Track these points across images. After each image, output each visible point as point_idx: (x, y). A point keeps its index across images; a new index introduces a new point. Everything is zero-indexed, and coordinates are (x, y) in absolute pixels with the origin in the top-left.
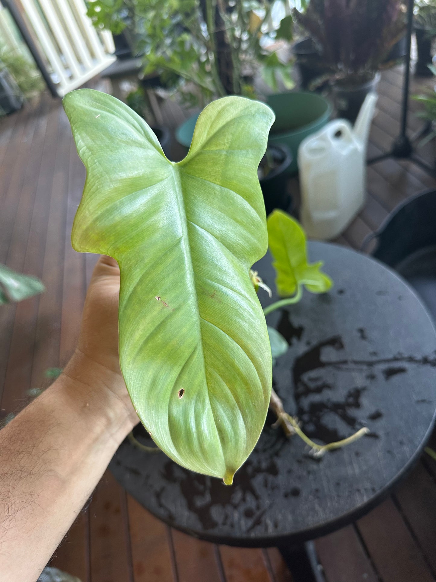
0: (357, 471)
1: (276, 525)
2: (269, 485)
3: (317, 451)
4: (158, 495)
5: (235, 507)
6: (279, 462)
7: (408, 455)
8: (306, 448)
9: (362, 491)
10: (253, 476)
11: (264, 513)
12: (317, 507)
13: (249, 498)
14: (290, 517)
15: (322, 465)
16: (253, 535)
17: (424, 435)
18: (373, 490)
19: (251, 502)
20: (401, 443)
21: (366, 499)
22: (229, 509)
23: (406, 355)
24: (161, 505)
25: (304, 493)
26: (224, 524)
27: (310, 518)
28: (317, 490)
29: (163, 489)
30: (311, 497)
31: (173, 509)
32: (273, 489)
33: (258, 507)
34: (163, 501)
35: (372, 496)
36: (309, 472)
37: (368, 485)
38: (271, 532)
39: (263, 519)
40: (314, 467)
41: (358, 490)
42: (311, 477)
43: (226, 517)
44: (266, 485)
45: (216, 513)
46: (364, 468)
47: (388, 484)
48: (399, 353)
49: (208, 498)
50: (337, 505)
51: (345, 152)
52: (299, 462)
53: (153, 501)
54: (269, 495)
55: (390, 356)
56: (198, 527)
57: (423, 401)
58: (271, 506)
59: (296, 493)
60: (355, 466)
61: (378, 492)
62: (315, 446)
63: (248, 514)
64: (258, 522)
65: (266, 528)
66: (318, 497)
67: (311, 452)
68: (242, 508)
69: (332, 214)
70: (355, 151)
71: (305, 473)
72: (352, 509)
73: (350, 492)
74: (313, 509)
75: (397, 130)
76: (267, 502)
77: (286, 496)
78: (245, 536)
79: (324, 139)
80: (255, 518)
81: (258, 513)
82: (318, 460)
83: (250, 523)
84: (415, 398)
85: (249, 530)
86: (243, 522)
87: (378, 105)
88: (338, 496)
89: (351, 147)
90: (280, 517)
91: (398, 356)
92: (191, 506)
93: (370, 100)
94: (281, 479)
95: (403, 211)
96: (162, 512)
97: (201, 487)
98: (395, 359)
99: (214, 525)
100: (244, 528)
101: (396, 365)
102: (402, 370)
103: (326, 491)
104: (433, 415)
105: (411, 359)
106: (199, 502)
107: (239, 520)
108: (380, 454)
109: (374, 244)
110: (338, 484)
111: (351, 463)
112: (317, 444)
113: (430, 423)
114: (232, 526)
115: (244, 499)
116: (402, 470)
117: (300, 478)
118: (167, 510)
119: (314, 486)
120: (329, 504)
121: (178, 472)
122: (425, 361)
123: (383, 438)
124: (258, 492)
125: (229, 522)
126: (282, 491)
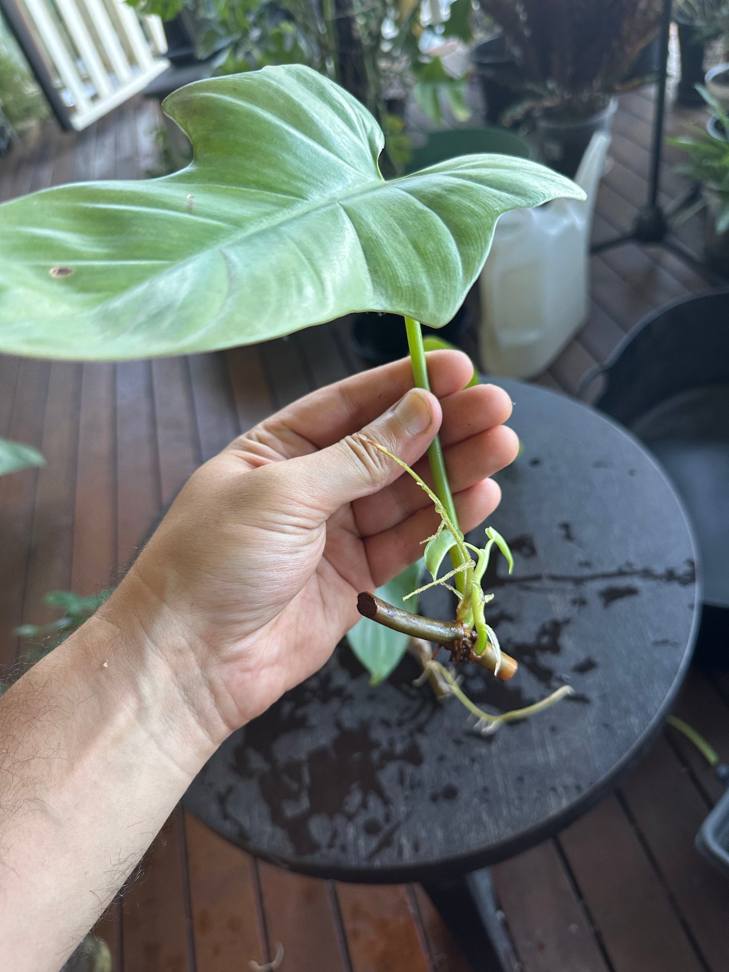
0: (552, 757)
1: (416, 847)
2: (407, 782)
3: (487, 724)
4: (222, 800)
5: (350, 817)
6: (424, 742)
7: (637, 731)
8: (469, 719)
9: (560, 790)
10: (381, 767)
11: (397, 827)
12: (485, 817)
13: (374, 802)
14: (440, 834)
15: (494, 748)
16: (377, 863)
17: (664, 697)
19: (376, 809)
20: (627, 711)
21: (565, 803)
22: (339, 820)
23: (639, 566)
24: (226, 816)
25: (464, 794)
26: (331, 846)
27: (473, 834)
28: (485, 790)
29: (230, 790)
30: (476, 800)
31: (246, 823)
32: (412, 787)
33: (388, 818)
34: (230, 809)
35: (575, 798)
36: (473, 760)
37: (570, 780)
38: (408, 858)
39: (395, 837)
40: (482, 750)
41: (554, 789)
42: (477, 766)
43: (335, 835)
44: (401, 781)
45: (318, 828)
46: (565, 752)
47: (602, 777)
48: (629, 564)
49: (305, 803)
50: (517, 813)
51: (554, 232)
52: (458, 742)
54: (406, 798)
55: (613, 569)
56: (288, 851)
57: (665, 642)
58: (408, 816)
59: (450, 793)
60: (550, 749)
61: (586, 790)
62: (484, 717)
63: (371, 829)
64: (387, 842)
65: (400, 853)
66: (487, 801)
67: (477, 725)
68: (361, 820)
69: (531, 336)
70: (572, 229)
71: (467, 762)
72: (542, 820)
73: (539, 792)
74: (479, 821)
75: (642, 196)
76: (401, 809)
77: (434, 798)
78: (364, 864)
80: (381, 835)
81: (387, 828)
82: (489, 739)
83: (374, 843)
84: (652, 637)
85: (371, 856)
86: (361, 842)
87: (611, 151)
88: (521, 798)
89: (565, 222)
90: (423, 834)
91: (627, 569)
92: (276, 817)
93: (599, 142)
94: (427, 771)
95: (647, 329)
96: (228, 826)
97: (295, 786)
98: (621, 573)
99: (314, 847)
100: (363, 853)
101: (621, 583)
102: (631, 592)
103: (501, 790)
104: (680, 664)
105: (647, 574)
106: (290, 811)
107: (356, 839)
108: (591, 730)
109: (598, 386)
110: (520, 779)
111: (543, 745)
112: (488, 713)
113: (674, 678)
114: (344, 848)
115: (364, 805)
116: (626, 755)
117: (457, 769)
118: (237, 823)
119: (480, 782)
120: (505, 812)
121: (256, 762)
122: (670, 576)
123: (597, 702)
124: (389, 793)
125: (338, 842)
126: (429, 791)
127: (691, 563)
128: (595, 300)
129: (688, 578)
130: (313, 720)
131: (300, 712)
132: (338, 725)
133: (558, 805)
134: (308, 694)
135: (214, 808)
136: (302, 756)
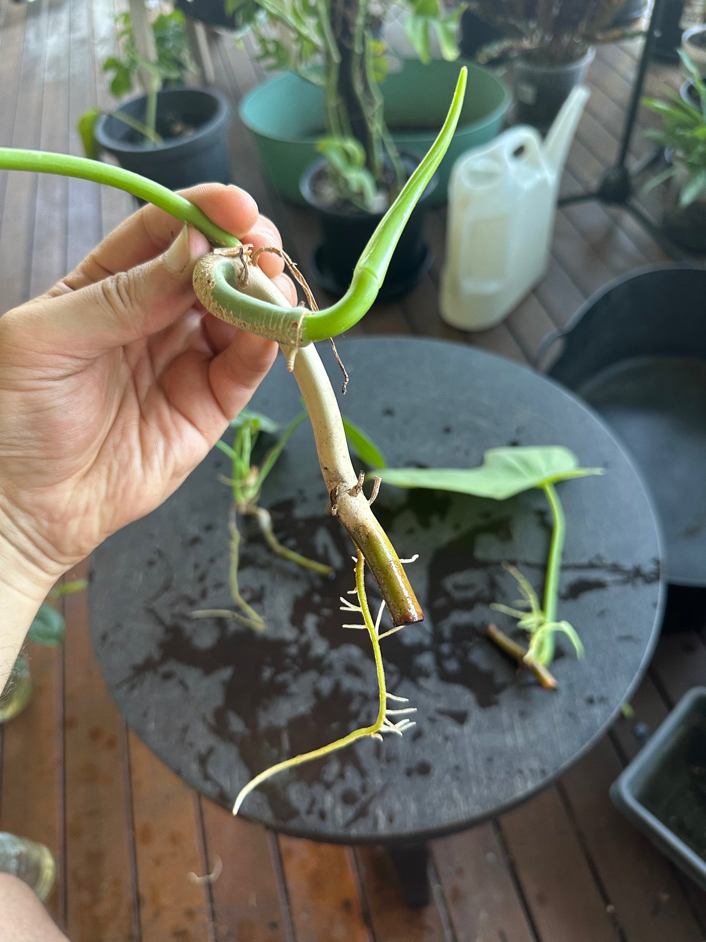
0: (521, 741)
1: (390, 819)
2: (383, 755)
4: (203, 760)
5: (328, 786)
7: (598, 721)
9: (527, 772)
12: (456, 793)
13: (351, 773)
14: (413, 807)
16: (354, 832)
17: (625, 691)
18: (543, 772)
19: (353, 780)
20: (591, 701)
21: (531, 786)
22: (318, 789)
23: (609, 560)
24: (207, 777)
25: (437, 771)
26: (309, 812)
27: (444, 810)
28: (457, 768)
29: (211, 751)
30: (448, 778)
32: (388, 761)
33: (364, 789)
34: (211, 770)
35: (540, 781)
36: (446, 739)
37: (535, 764)
38: (383, 828)
39: (371, 807)
41: (521, 772)
42: (449, 745)
43: (313, 802)
46: (532, 737)
47: (566, 763)
48: (599, 557)
50: (486, 792)
51: (527, 185)
53: (194, 768)
54: (382, 771)
55: (584, 561)
57: (629, 638)
58: (384, 788)
59: (424, 769)
60: (519, 732)
61: (550, 775)
63: (348, 798)
64: (362, 813)
66: (458, 779)
68: (339, 789)
69: (492, 287)
70: (543, 183)
71: (440, 739)
73: (508, 773)
74: (450, 797)
75: (612, 156)
76: (377, 781)
77: (409, 773)
78: (341, 832)
79: (495, 157)
80: (358, 805)
81: (364, 798)
83: (350, 813)
85: (348, 825)
86: (339, 811)
88: (490, 778)
89: (538, 176)
90: (397, 806)
91: (596, 562)
93: (578, 97)
95: (607, 297)
96: (208, 787)
98: (591, 566)
102: (599, 585)
103: (471, 769)
104: (641, 661)
105: (615, 568)
107: (334, 807)
108: (557, 718)
110: (490, 760)
111: (512, 728)
113: (635, 673)
115: (341, 775)
116: (587, 745)
118: (217, 784)
119: (452, 761)
120: (474, 790)
121: (237, 725)
122: (637, 573)
123: (564, 692)
124: (366, 765)
125: (316, 809)
126: (403, 766)
127: (657, 562)
128: (555, 256)
129: (653, 576)
130: (294, 688)
131: (280, 678)
132: (317, 693)
133: (523, 787)
134: (288, 661)
135: (195, 768)
136: (282, 722)
